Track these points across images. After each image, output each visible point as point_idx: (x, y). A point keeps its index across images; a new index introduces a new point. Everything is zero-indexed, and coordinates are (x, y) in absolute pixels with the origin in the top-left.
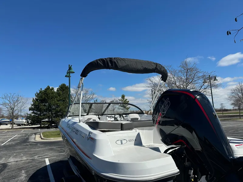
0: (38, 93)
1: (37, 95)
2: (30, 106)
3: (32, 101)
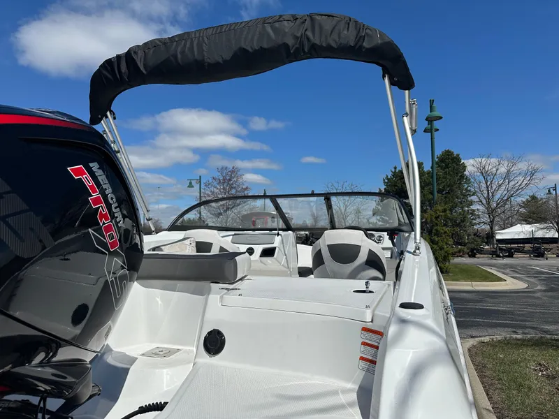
0: (389, 177)
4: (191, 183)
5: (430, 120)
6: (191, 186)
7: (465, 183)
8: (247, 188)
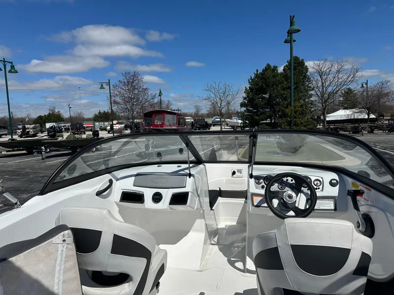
0: (253, 78)
1: (250, 81)
2: (241, 100)
3: (245, 92)
4: (102, 85)
5: (290, 33)
6: (102, 87)
7: (307, 81)
8: (146, 89)
